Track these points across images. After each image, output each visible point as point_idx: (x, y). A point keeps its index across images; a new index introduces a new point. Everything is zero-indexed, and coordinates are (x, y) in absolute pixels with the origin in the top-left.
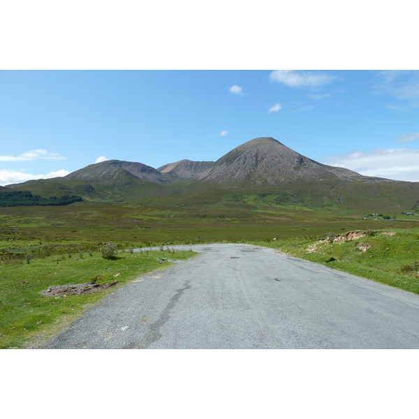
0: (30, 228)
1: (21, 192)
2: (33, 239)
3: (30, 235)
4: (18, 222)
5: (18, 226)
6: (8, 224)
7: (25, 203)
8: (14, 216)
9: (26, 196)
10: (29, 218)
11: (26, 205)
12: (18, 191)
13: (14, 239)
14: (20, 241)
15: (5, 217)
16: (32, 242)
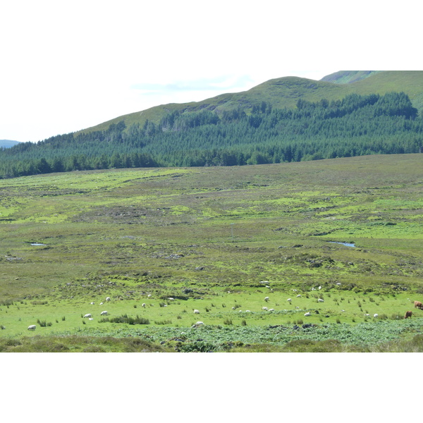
0: (398, 243)
1: (373, 100)
2: (397, 288)
3: (388, 271)
4: (356, 219)
5: (358, 235)
6: (322, 226)
7: (389, 141)
8: (343, 195)
9: (393, 113)
10: (398, 202)
11: (391, 151)
12: (365, 93)
13: (328, 286)
14: (348, 295)
15: (314, 200)
16: (390, 301)
